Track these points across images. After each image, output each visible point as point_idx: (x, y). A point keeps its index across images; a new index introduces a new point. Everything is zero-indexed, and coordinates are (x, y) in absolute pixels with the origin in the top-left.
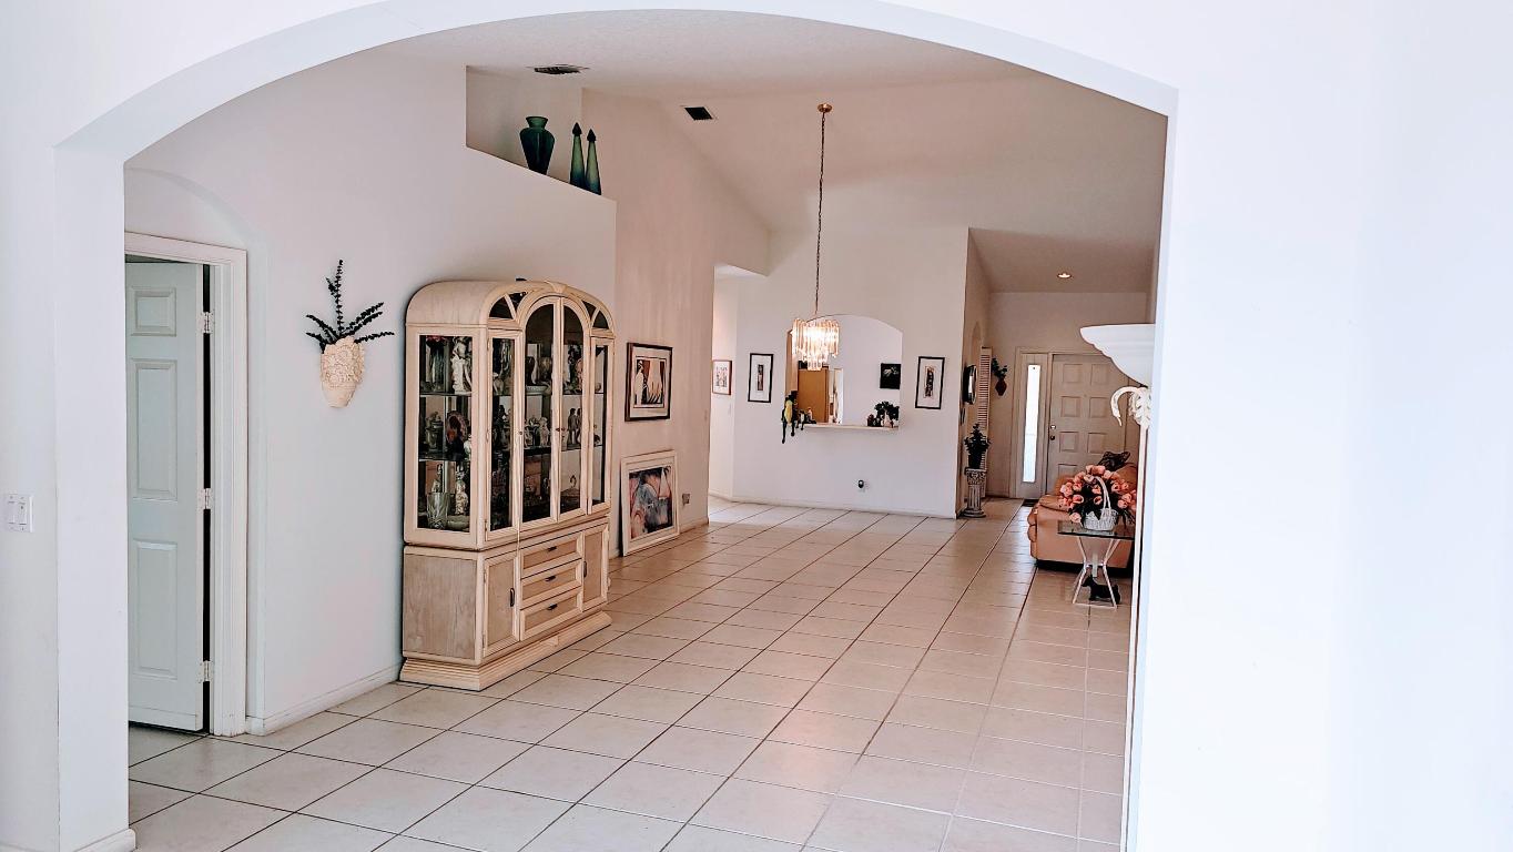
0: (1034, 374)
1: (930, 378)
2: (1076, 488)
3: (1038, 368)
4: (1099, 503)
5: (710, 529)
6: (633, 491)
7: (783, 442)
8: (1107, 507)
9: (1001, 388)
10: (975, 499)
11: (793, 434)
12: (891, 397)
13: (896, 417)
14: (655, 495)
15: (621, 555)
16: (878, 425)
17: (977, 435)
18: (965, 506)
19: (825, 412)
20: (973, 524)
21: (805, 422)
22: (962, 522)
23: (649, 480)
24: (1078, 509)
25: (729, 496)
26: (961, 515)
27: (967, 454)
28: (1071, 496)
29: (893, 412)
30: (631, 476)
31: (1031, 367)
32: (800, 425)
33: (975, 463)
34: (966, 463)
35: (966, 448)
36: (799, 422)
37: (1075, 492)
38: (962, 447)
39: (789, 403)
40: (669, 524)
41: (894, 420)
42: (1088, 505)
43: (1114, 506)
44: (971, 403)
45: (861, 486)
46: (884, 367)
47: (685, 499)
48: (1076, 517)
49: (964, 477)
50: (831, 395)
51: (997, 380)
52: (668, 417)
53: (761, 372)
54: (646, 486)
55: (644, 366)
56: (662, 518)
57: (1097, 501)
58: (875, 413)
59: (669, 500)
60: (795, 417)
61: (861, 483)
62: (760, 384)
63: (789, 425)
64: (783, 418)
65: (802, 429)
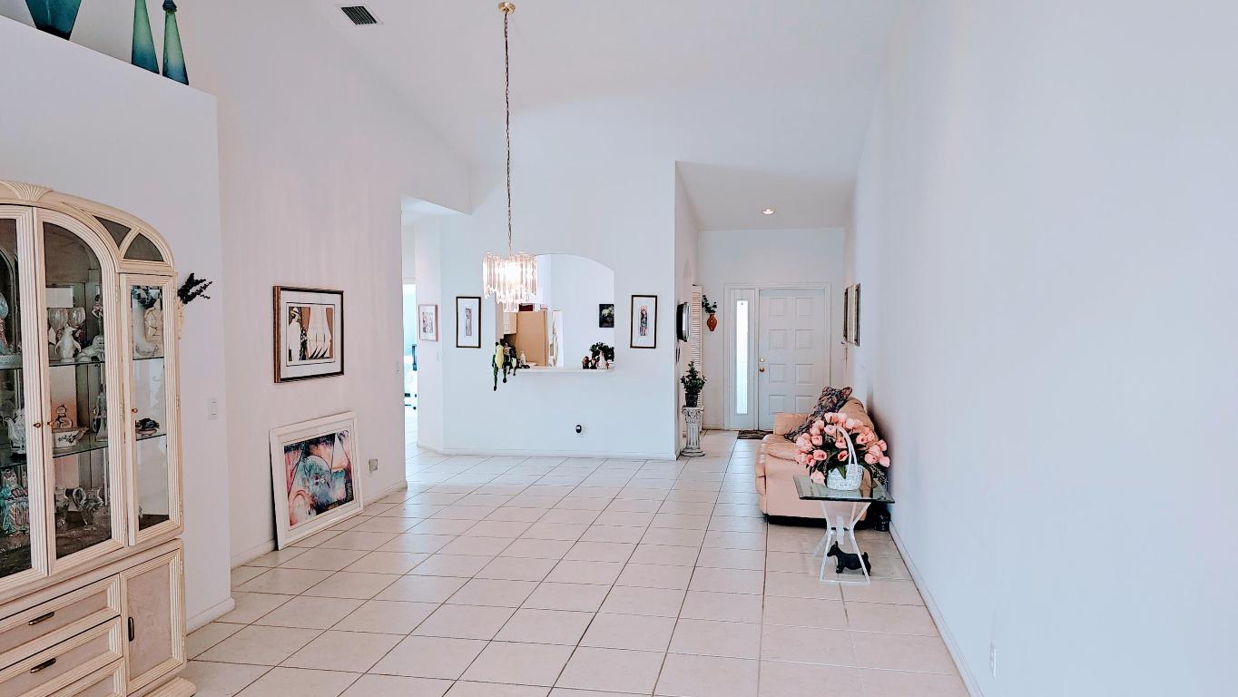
0: (742, 309)
1: (644, 317)
2: (815, 442)
3: (746, 303)
4: (844, 459)
5: (409, 494)
6: (290, 468)
7: (495, 388)
8: (853, 462)
9: (712, 325)
10: (693, 437)
11: (505, 381)
12: (607, 337)
13: (612, 358)
14: (325, 468)
15: (276, 548)
16: (594, 367)
17: (693, 373)
18: (683, 445)
19: (544, 354)
20: (694, 464)
21: (517, 367)
22: (682, 462)
23: (315, 451)
24: (819, 466)
25: (441, 449)
26: (681, 455)
27: (683, 392)
28: (811, 453)
29: (609, 353)
30: (287, 449)
31: (739, 303)
32: (512, 371)
33: (691, 400)
34: (683, 402)
35: (682, 385)
36: (511, 367)
37: (816, 447)
38: (678, 384)
39: (500, 348)
40: (349, 498)
41: (609, 361)
42: (832, 461)
43: (861, 461)
44: (686, 341)
45: (579, 431)
46: (602, 307)
47: (373, 466)
48: (818, 476)
49: (682, 416)
50: (550, 336)
51: (707, 316)
52: (342, 373)
53: (469, 316)
54: (311, 459)
55: (301, 316)
56: (338, 492)
57: (842, 457)
58: (590, 355)
59: (348, 472)
60: (507, 363)
61: (579, 428)
62: (469, 328)
63: (501, 371)
64: (494, 364)
65: (514, 375)
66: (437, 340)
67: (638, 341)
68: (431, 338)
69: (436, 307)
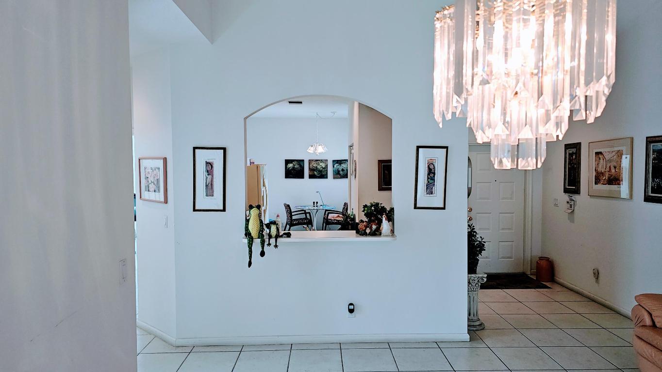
1: (431, 172)
7: (250, 264)
11: (262, 254)
25: (172, 339)
32: (273, 241)
33: (473, 266)
36: (270, 237)
39: (255, 212)
45: (351, 311)
53: (210, 172)
61: (351, 307)
62: (209, 188)
63: (257, 242)
64: (248, 234)
65: (276, 246)
66: (166, 202)
67: (424, 200)
68: (158, 199)
69: (165, 160)
